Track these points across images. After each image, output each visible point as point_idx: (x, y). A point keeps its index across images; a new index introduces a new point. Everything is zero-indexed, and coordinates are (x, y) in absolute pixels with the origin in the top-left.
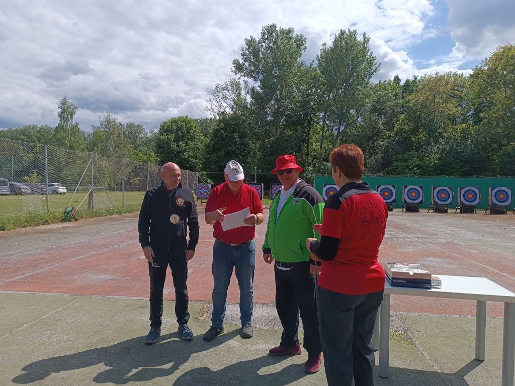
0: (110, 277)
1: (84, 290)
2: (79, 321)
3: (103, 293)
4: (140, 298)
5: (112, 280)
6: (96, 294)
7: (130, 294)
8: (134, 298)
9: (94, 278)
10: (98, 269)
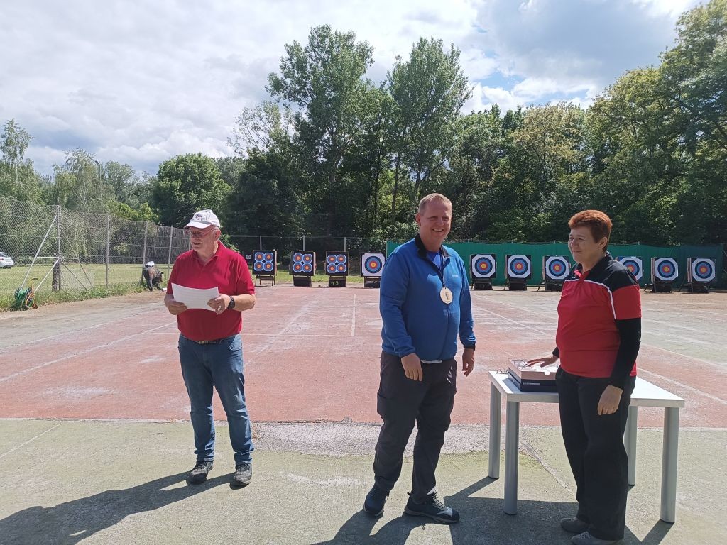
0: (101, 391)
1: (63, 412)
2: (62, 457)
3: (95, 416)
4: (152, 421)
5: (105, 395)
6: (83, 417)
7: (136, 415)
8: (142, 421)
9: (75, 393)
10: (81, 381)
